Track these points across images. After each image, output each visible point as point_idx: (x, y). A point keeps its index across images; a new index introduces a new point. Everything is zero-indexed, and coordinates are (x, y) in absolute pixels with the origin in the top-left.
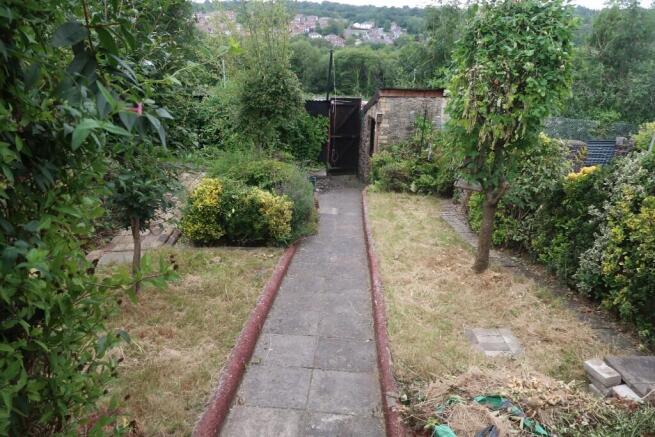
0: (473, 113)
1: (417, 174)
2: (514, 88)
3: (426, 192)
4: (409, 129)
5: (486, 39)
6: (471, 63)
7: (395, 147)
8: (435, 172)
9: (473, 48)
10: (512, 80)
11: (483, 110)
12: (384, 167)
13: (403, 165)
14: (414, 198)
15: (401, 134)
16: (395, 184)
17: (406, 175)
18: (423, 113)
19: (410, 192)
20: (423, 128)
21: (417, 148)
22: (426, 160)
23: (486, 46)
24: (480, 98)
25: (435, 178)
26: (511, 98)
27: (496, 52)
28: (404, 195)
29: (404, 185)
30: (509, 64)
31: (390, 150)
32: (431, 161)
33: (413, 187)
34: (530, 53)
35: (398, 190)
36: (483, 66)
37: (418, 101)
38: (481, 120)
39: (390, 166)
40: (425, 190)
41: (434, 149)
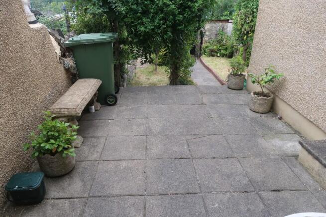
0: (240, 23)
1: (220, 50)
2: (251, 16)
3: (223, 57)
4: (216, 35)
5: (244, 3)
6: (240, 10)
7: (211, 42)
8: (226, 49)
9: (241, 5)
10: (251, 14)
11: (243, 22)
12: (208, 48)
13: (215, 47)
14: (219, 58)
15: (213, 37)
16: (212, 54)
17: (216, 51)
18: (222, 29)
19: (218, 57)
20: (222, 35)
21: (219, 42)
22: (223, 45)
23: (244, 5)
24: (242, 19)
25: (226, 51)
26: (250, 19)
27: (247, 7)
28: (216, 57)
29: (216, 54)
30: (249, 10)
31: (209, 43)
32: (225, 45)
33: (219, 55)
34: (255, 7)
35: (213, 56)
36: (243, 11)
37: (219, 24)
38: (242, 25)
39: (210, 48)
40: (223, 56)
41: (226, 41)
